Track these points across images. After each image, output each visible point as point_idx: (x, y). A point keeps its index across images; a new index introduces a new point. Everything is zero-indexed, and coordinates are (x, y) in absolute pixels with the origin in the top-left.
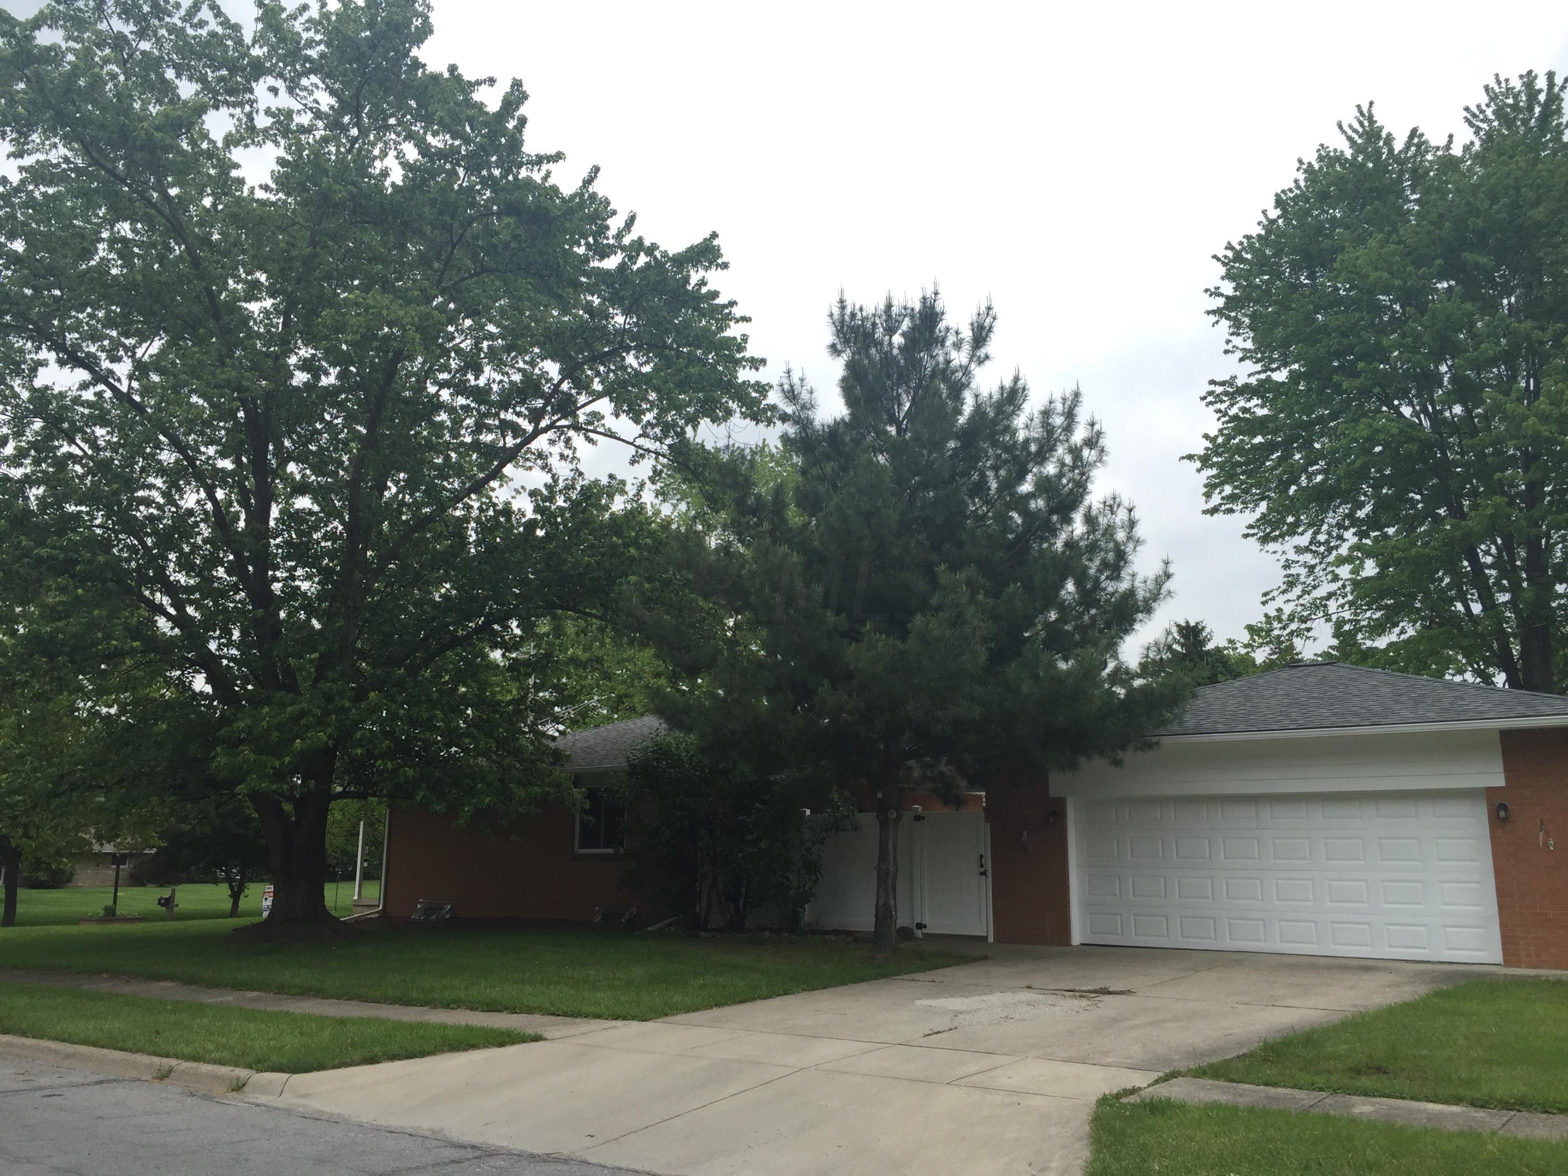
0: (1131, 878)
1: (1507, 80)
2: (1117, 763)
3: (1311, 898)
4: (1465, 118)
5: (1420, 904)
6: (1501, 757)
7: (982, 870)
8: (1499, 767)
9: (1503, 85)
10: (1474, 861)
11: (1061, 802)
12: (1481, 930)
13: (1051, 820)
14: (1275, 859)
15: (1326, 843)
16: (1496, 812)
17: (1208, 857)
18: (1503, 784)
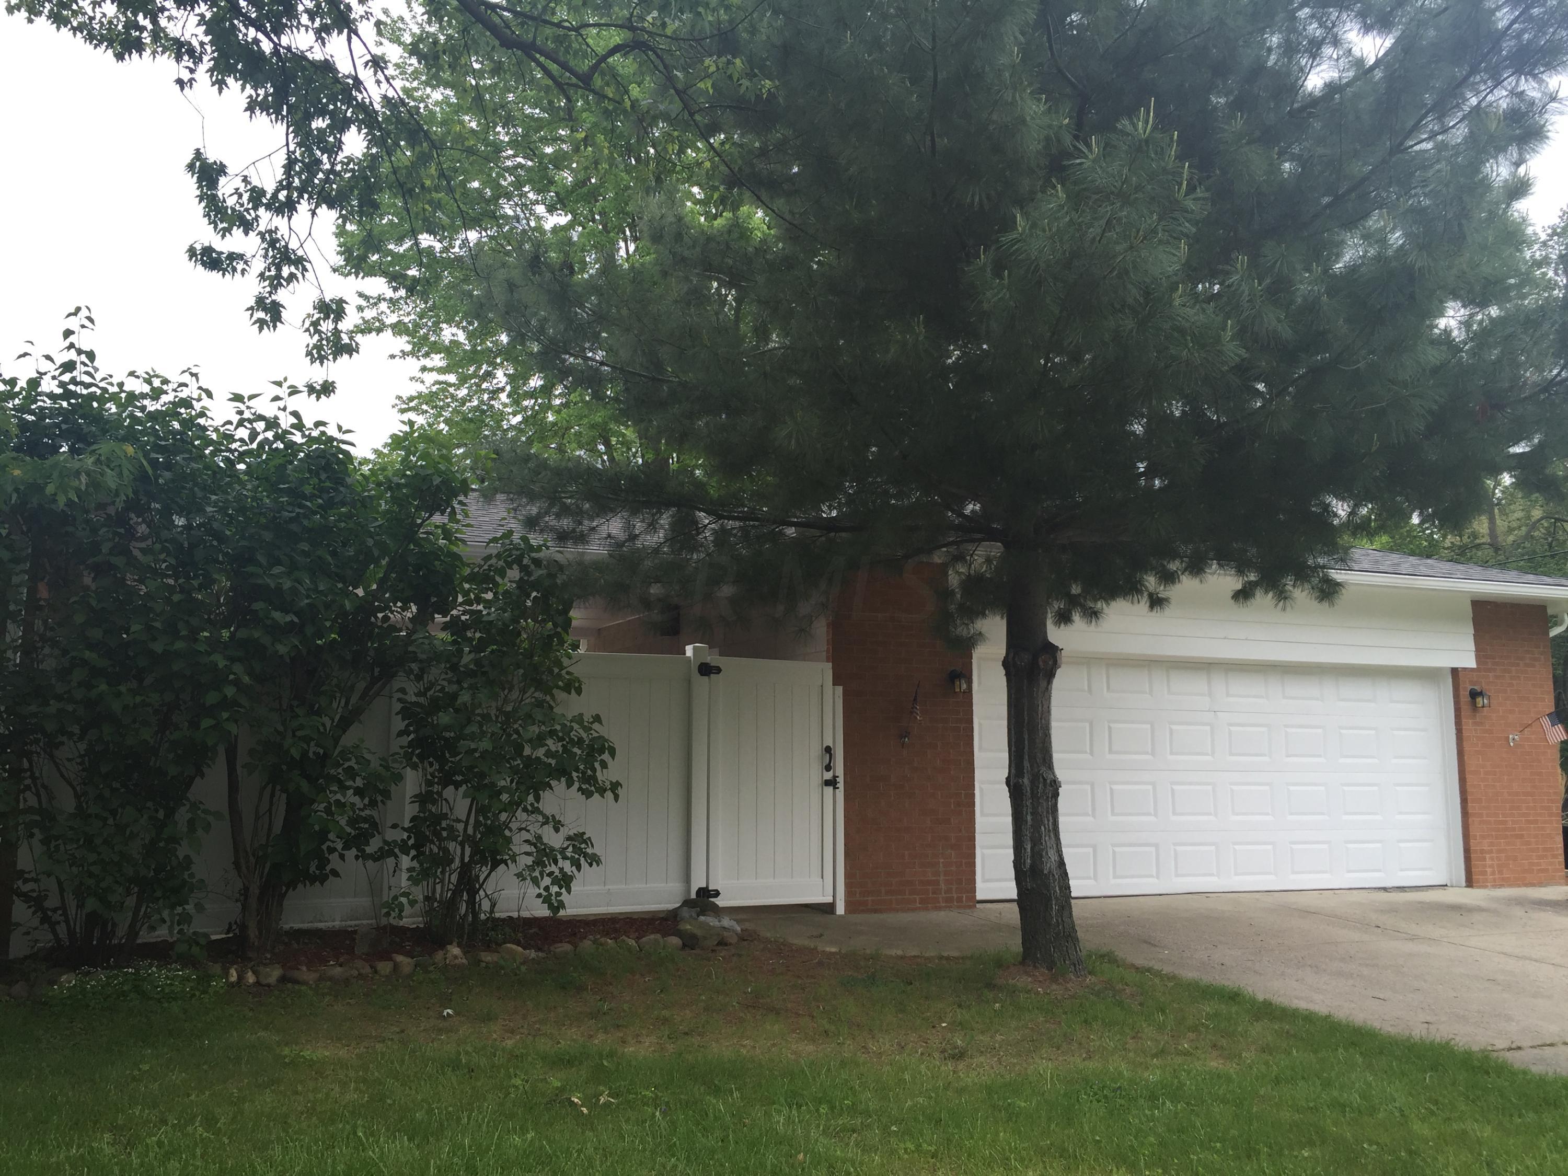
6: (1471, 628)
7: (828, 776)
8: (1469, 643)
10: (1423, 758)
12: (1430, 844)
14: (1231, 754)
16: (1469, 699)
17: (1150, 751)
18: (1474, 665)
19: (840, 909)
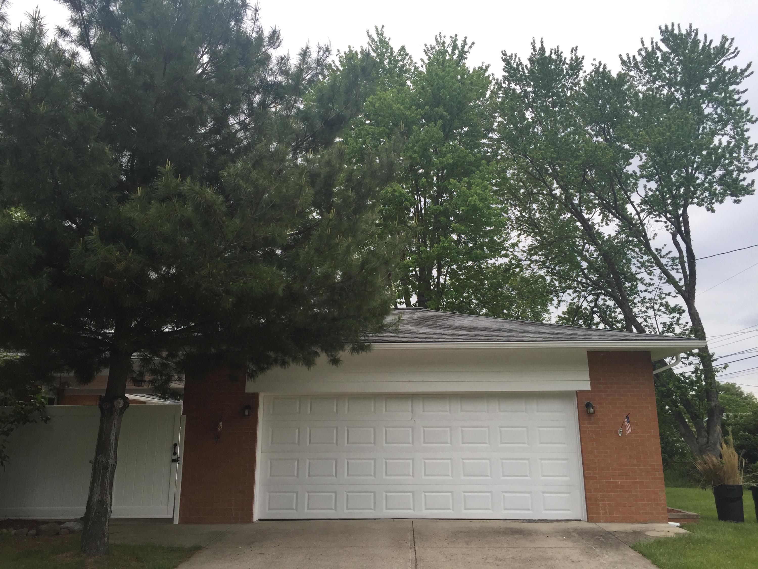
0: (308, 461)
1: (445, 37)
2: (335, 361)
3: (450, 474)
4: (424, 49)
5: (526, 476)
6: (587, 369)
7: (174, 457)
8: (586, 377)
9: (442, 38)
10: (564, 444)
11: (255, 396)
12: (567, 495)
13: (247, 412)
14: (425, 443)
15: (462, 431)
16: (586, 409)
17: (373, 442)
18: (589, 389)
19: (176, 521)
